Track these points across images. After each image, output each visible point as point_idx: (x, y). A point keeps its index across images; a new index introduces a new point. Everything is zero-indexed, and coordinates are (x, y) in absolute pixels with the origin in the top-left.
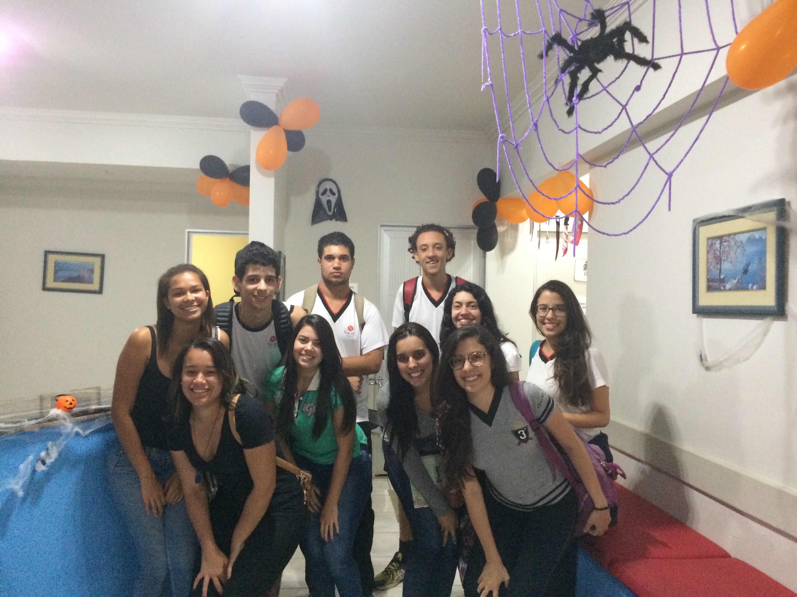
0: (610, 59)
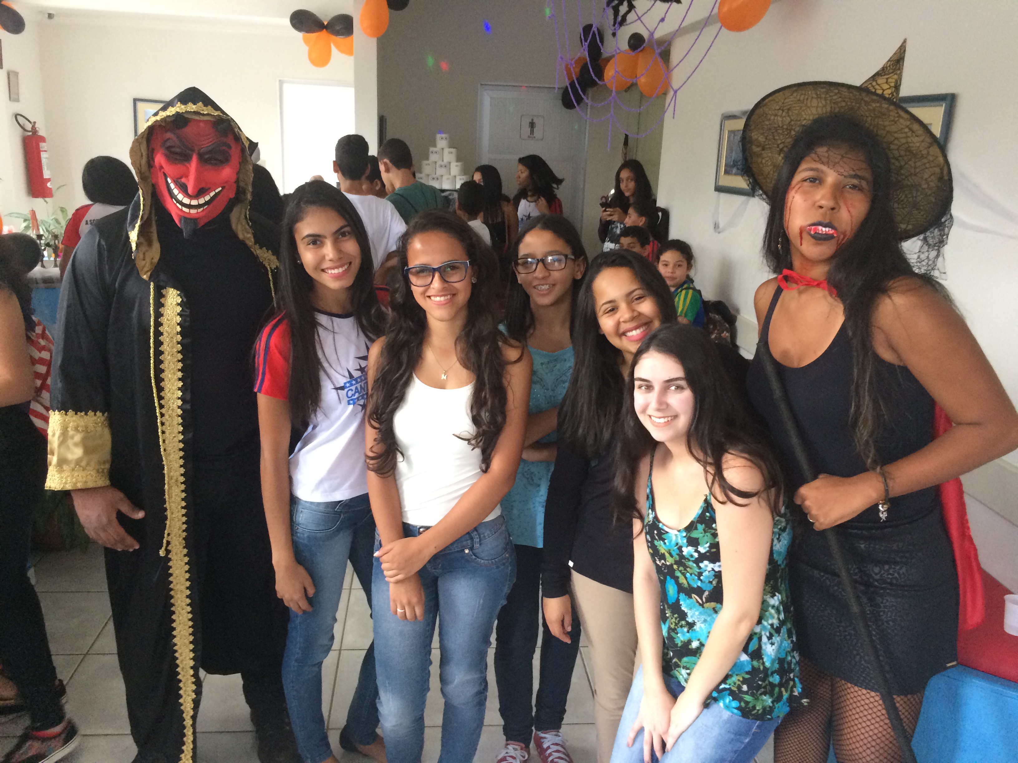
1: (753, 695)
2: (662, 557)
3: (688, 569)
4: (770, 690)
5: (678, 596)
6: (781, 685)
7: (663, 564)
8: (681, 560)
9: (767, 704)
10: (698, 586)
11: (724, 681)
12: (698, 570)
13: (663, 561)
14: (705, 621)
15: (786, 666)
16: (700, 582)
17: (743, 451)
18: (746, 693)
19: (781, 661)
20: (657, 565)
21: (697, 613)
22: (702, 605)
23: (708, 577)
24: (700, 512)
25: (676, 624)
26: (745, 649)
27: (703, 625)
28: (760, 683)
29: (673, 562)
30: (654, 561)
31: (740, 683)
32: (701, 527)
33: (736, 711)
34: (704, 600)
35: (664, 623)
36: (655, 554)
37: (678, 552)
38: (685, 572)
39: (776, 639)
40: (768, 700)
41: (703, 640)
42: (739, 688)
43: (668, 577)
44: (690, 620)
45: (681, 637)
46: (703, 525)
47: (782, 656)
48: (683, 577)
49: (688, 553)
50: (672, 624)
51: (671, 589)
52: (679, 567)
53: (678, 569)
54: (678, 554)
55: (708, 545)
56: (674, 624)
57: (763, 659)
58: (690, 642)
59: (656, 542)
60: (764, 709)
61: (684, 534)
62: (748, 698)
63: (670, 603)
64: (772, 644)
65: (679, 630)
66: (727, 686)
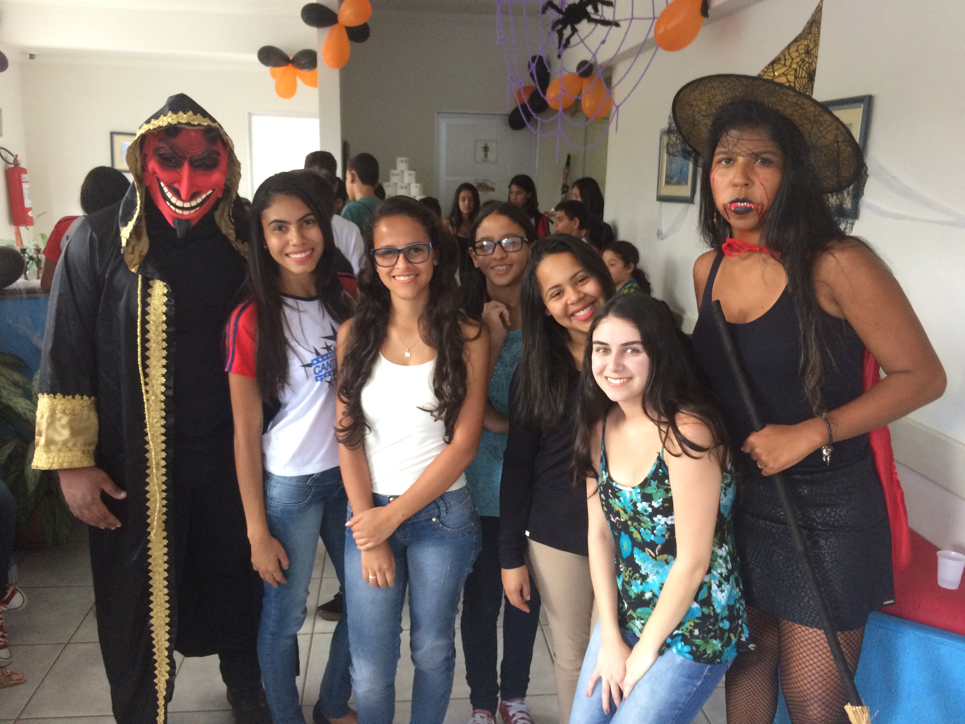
0: (585, 22)
1: (703, 638)
2: (617, 514)
3: (642, 524)
4: (720, 634)
5: (633, 550)
6: (730, 630)
7: (618, 520)
8: (636, 516)
9: (717, 648)
10: (651, 540)
11: (678, 628)
12: (652, 525)
13: (617, 518)
14: (658, 573)
15: (735, 612)
16: (653, 536)
17: (693, 411)
18: (697, 637)
19: (730, 608)
20: (612, 523)
21: (650, 566)
22: (655, 558)
23: (661, 531)
24: (654, 469)
25: (630, 577)
26: (696, 599)
27: (655, 578)
28: (711, 627)
29: (627, 519)
30: (609, 519)
31: (691, 628)
32: (654, 483)
33: (688, 655)
34: (657, 553)
35: (619, 578)
36: (609, 511)
37: (632, 508)
38: (640, 527)
39: (726, 587)
40: (717, 644)
41: (656, 590)
42: (691, 632)
43: (622, 533)
44: (643, 572)
45: (635, 589)
46: (656, 481)
47: (732, 603)
48: (637, 532)
49: (642, 508)
50: (626, 577)
51: (626, 544)
52: (633, 523)
53: (632, 525)
54: (632, 511)
55: (661, 500)
56: (628, 577)
57: (713, 606)
58: (643, 593)
59: (610, 501)
60: (714, 653)
61: (639, 491)
62: (698, 642)
63: (625, 557)
64: (722, 591)
65: (633, 582)
66: (680, 632)
